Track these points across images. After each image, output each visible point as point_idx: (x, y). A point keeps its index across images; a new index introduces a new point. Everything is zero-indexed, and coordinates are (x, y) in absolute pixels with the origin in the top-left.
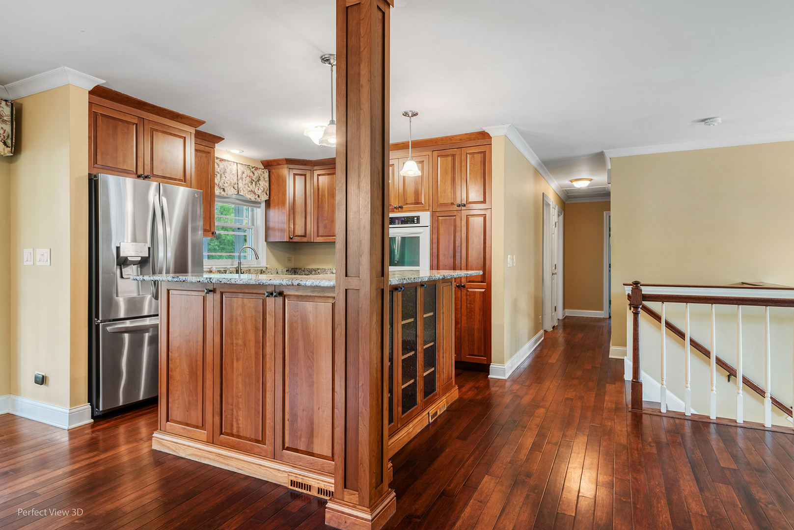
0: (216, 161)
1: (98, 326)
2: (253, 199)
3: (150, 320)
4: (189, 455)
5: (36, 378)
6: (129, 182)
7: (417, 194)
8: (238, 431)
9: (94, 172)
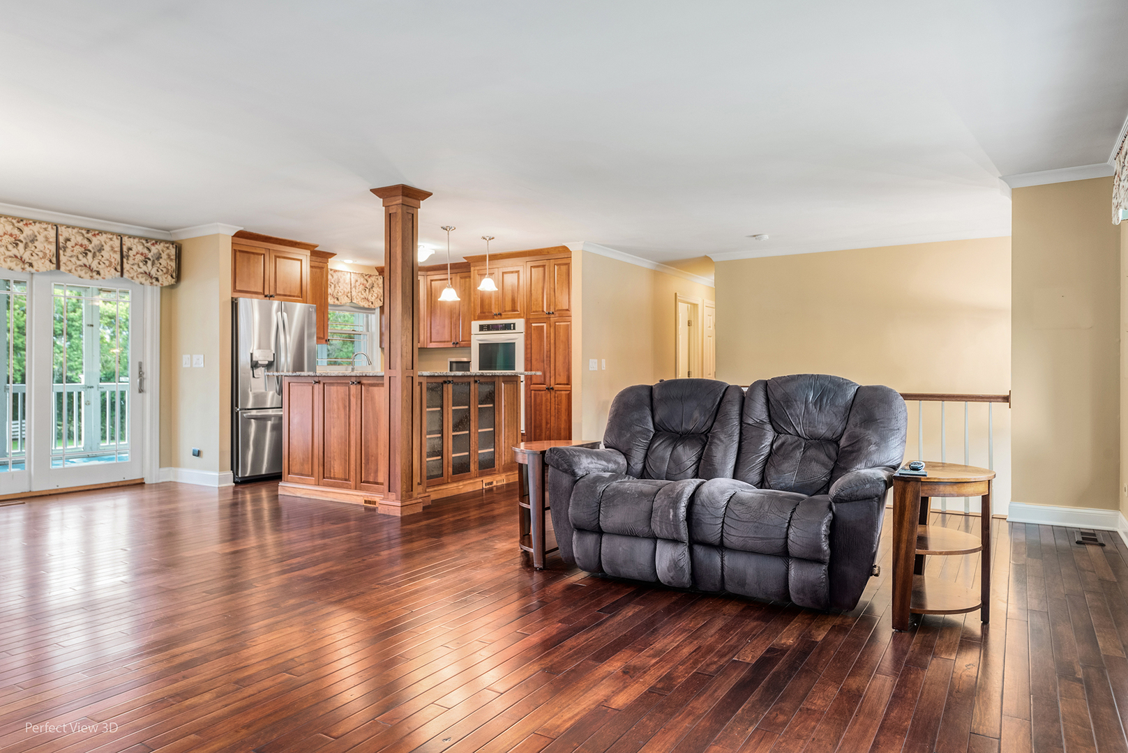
0: (330, 272)
1: (237, 413)
2: (366, 306)
3: (273, 411)
4: (304, 494)
5: (194, 451)
6: (256, 302)
7: (514, 301)
8: (334, 475)
9: (236, 295)
